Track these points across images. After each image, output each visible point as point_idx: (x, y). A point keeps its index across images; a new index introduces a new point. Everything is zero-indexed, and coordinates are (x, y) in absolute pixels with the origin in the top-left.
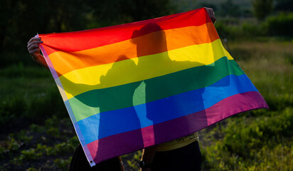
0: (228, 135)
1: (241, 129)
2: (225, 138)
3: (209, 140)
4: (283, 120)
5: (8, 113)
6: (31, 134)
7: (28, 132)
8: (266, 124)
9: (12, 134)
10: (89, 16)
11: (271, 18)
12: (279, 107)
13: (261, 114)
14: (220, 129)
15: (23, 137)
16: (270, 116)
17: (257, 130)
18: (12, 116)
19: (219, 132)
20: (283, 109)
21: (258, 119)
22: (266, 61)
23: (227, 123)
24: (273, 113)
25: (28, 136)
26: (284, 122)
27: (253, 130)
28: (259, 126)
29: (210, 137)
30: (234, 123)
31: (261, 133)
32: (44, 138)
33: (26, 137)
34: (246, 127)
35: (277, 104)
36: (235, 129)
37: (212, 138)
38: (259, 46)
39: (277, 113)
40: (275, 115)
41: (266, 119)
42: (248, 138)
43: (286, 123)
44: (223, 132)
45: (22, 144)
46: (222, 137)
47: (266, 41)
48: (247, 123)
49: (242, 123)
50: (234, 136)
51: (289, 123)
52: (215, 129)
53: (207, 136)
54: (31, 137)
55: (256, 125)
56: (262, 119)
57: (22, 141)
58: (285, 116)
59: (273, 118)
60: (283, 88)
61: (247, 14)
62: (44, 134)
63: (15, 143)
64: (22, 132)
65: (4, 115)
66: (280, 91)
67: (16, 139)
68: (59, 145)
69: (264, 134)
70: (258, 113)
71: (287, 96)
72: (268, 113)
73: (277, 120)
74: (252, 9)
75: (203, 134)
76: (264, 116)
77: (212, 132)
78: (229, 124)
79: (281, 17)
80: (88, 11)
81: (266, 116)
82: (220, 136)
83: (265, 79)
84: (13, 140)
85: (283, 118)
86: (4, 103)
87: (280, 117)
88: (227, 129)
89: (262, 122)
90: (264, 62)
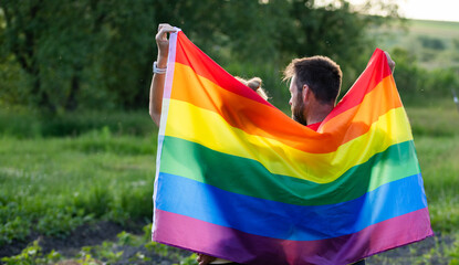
5: (81, 212)
6: (119, 249)
7: (115, 245)
14: (441, 251)
15: (105, 253)
19: (439, 255)
25: (114, 252)
32: (142, 256)
33: (111, 254)
52: (432, 250)
53: (419, 261)
54: (119, 254)
62: (142, 249)
64: (105, 244)
65: (74, 215)
75: (412, 259)
77: (428, 256)
78: (456, 243)
82: (441, 262)
84: (88, 257)
88: (453, 250)
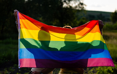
0: (99, 71)
1: (104, 69)
2: (97, 73)
3: (90, 73)
5: (5, 59)
6: (14, 69)
7: (13, 68)
9: (6, 68)
10: (41, 19)
14: (95, 69)
15: (11, 70)
17: (111, 70)
18: (6, 60)
19: (95, 70)
27: (109, 70)
28: (112, 68)
29: (90, 72)
31: (113, 71)
32: (20, 70)
33: (12, 70)
34: (106, 68)
36: (101, 69)
37: (92, 72)
38: (113, 34)
42: (107, 73)
44: (96, 70)
45: (10, 72)
46: (96, 72)
50: (101, 72)
52: (93, 69)
53: (90, 71)
54: (14, 70)
57: (10, 71)
61: (108, 20)
63: (7, 72)
64: (11, 67)
65: (3, 60)
67: (8, 70)
68: (26, 73)
69: (114, 72)
74: (111, 18)
75: (88, 71)
77: (92, 70)
80: (40, 17)
81: (115, 64)
82: (95, 72)
84: (6, 71)
86: (3, 55)
88: (98, 69)
90: (115, 41)
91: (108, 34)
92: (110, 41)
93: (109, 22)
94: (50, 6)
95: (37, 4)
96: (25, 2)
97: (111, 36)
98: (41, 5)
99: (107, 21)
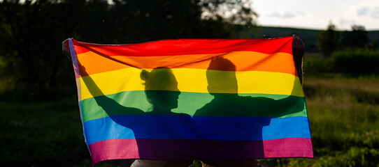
4: (348, 160)
8: (330, 164)
11: (338, 54)
12: (344, 146)
13: (325, 153)
16: (334, 155)
18: (64, 150)
20: (348, 148)
21: (321, 159)
22: (331, 98)
23: (289, 161)
24: (337, 153)
26: (349, 163)
30: (296, 162)
35: (342, 143)
38: (324, 83)
39: (341, 152)
40: (339, 155)
41: (330, 158)
43: (351, 163)
47: (332, 78)
48: (310, 162)
49: (304, 162)
51: (354, 163)
55: (320, 164)
56: (326, 159)
58: (350, 156)
59: (337, 158)
60: (348, 126)
61: (312, 49)
66: (345, 130)
70: (321, 152)
71: (352, 135)
72: (332, 152)
73: (342, 160)
74: (318, 44)
76: (327, 155)
78: (291, 163)
79: (348, 52)
81: (330, 155)
83: (331, 117)
85: (348, 158)
86: (57, 137)
87: (344, 157)
89: (326, 161)
90: (329, 99)
91: (312, 82)
92: (316, 101)
93: (315, 55)
94: (169, 17)
95: (138, 12)
96: (109, 7)
97: (320, 88)
98: (147, 15)
99: (310, 52)
